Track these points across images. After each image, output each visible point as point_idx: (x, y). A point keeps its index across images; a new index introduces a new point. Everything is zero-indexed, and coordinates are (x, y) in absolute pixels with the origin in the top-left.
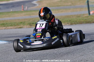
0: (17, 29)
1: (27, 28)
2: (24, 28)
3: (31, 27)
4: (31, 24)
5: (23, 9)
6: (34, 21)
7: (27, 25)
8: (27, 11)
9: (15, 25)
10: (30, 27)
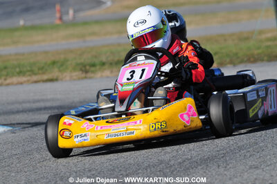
0: (41, 84)
1: (75, 80)
2: (62, 80)
3: (86, 78)
4: (85, 66)
5: (61, 19)
6: (96, 57)
7: (74, 69)
9: (33, 73)
10: (82, 78)
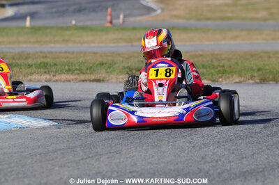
0: (88, 83)
2: (108, 81)
4: (131, 70)
5: (111, 22)
8: (122, 28)
9: (81, 72)
